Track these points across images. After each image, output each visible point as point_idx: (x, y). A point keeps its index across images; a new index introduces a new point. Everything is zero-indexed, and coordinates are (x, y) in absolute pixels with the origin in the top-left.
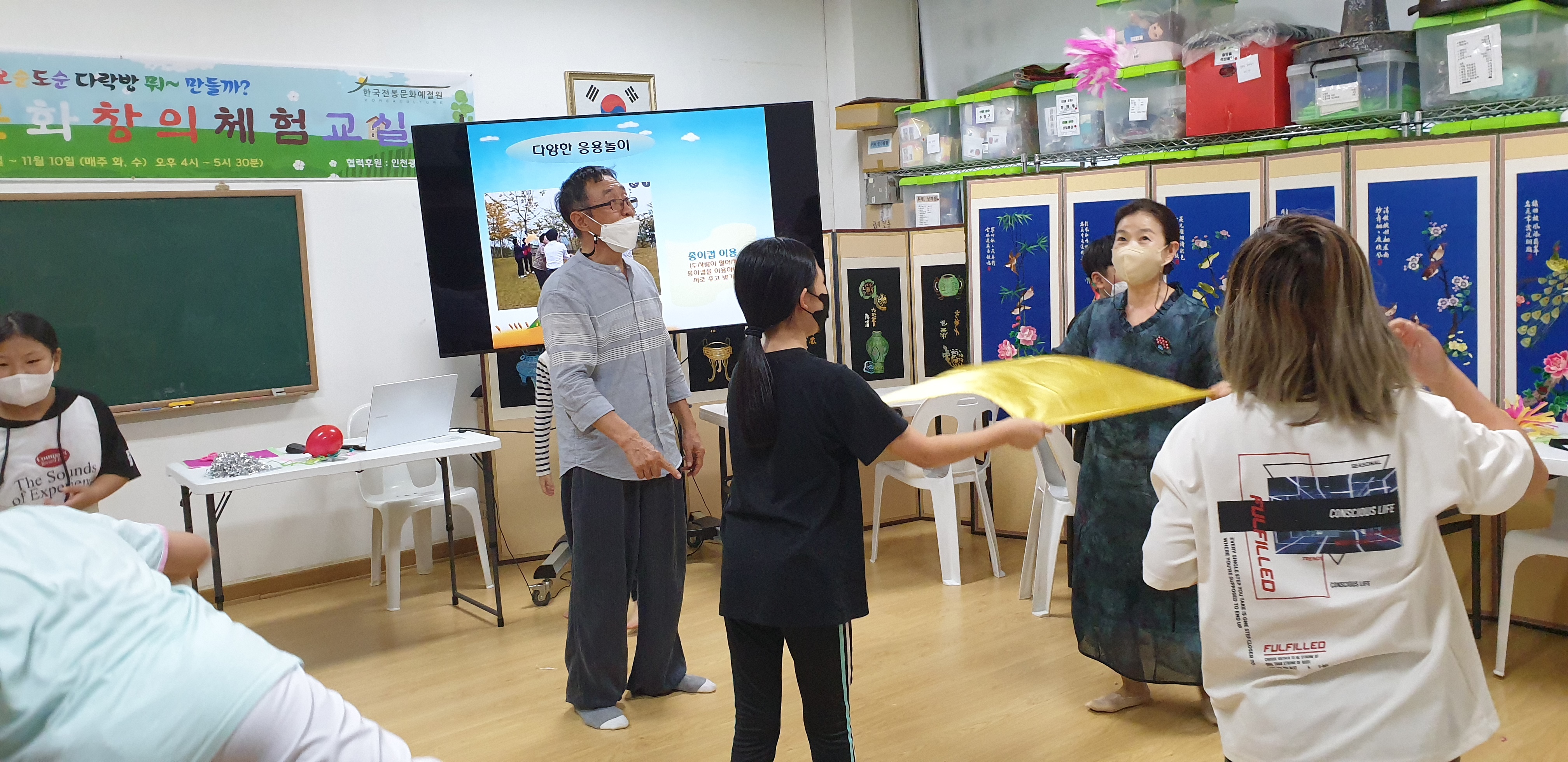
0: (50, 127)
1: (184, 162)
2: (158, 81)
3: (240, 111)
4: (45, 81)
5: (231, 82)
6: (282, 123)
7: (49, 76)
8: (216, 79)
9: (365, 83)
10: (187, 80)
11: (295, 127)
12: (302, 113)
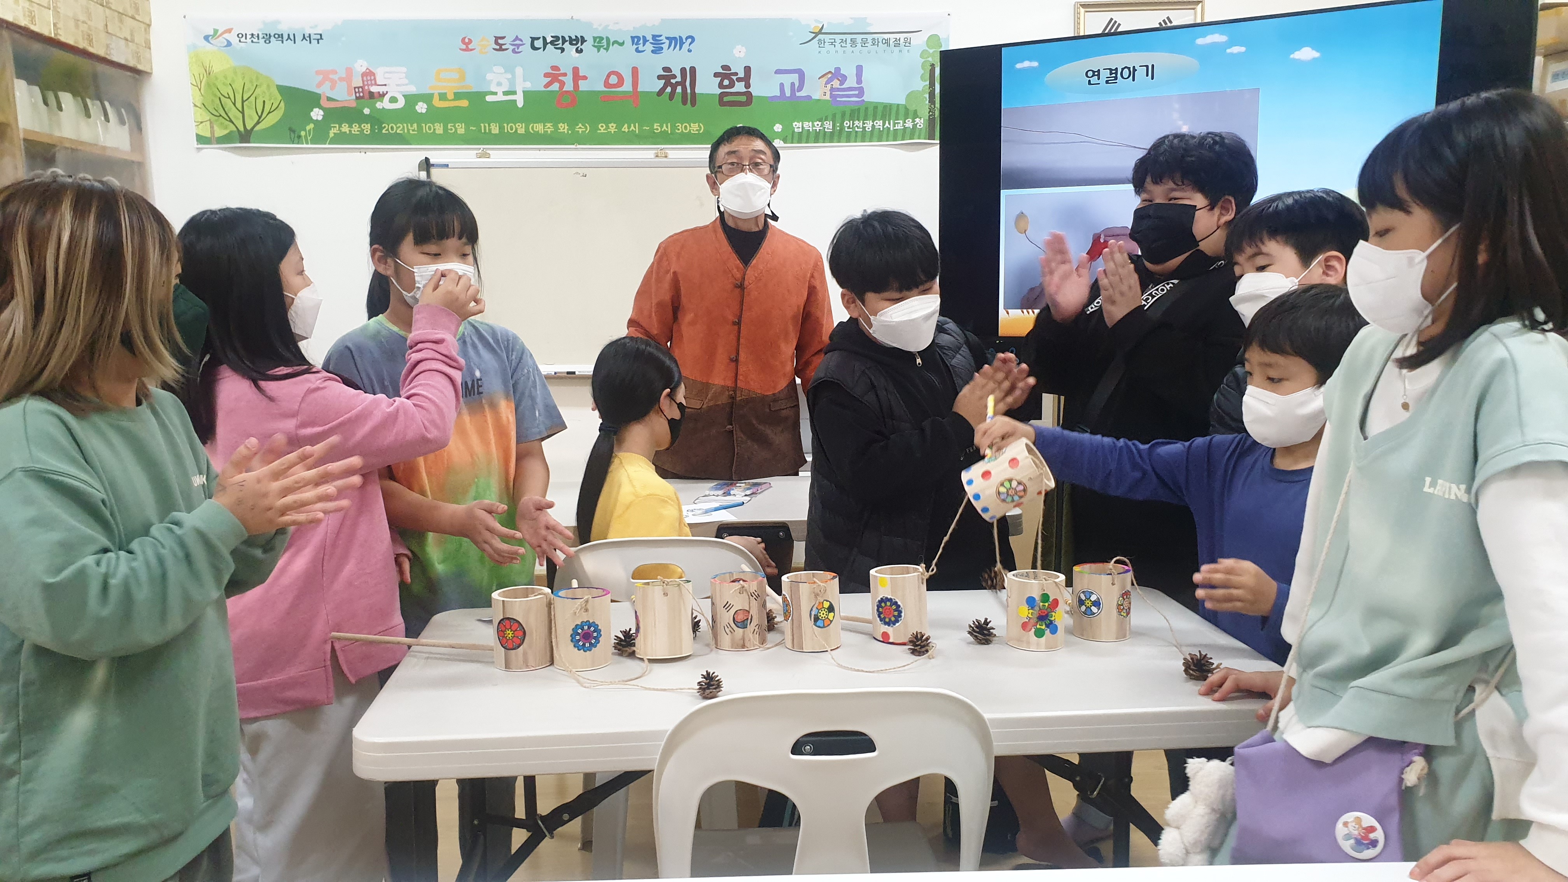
0: (506, 93)
1: (625, 128)
2: (605, 41)
3: (683, 70)
4: (504, 47)
5: (675, 38)
6: (726, 82)
7: (507, 43)
8: (661, 36)
9: (820, 32)
10: (633, 38)
11: (740, 87)
12: (748, 70)
